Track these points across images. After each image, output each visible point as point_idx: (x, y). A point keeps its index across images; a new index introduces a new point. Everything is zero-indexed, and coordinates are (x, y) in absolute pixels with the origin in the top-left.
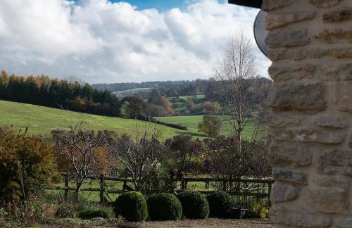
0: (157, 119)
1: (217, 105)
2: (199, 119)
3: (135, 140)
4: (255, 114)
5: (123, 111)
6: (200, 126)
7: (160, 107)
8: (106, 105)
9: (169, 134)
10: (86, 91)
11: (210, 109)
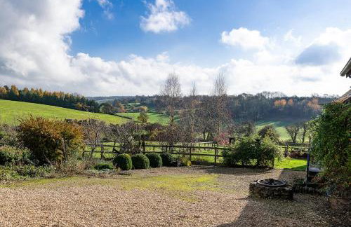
0: (117, 114)
1: (146, 108)
2: (138, 114)
3: (107, 124)
4: (164, 112)
5: (101, 110)
6: (138, 118)
7: (119, 109)
8: (93, 107)
9: (125, 121)
10: (83, 100)
11: (143, 110)
